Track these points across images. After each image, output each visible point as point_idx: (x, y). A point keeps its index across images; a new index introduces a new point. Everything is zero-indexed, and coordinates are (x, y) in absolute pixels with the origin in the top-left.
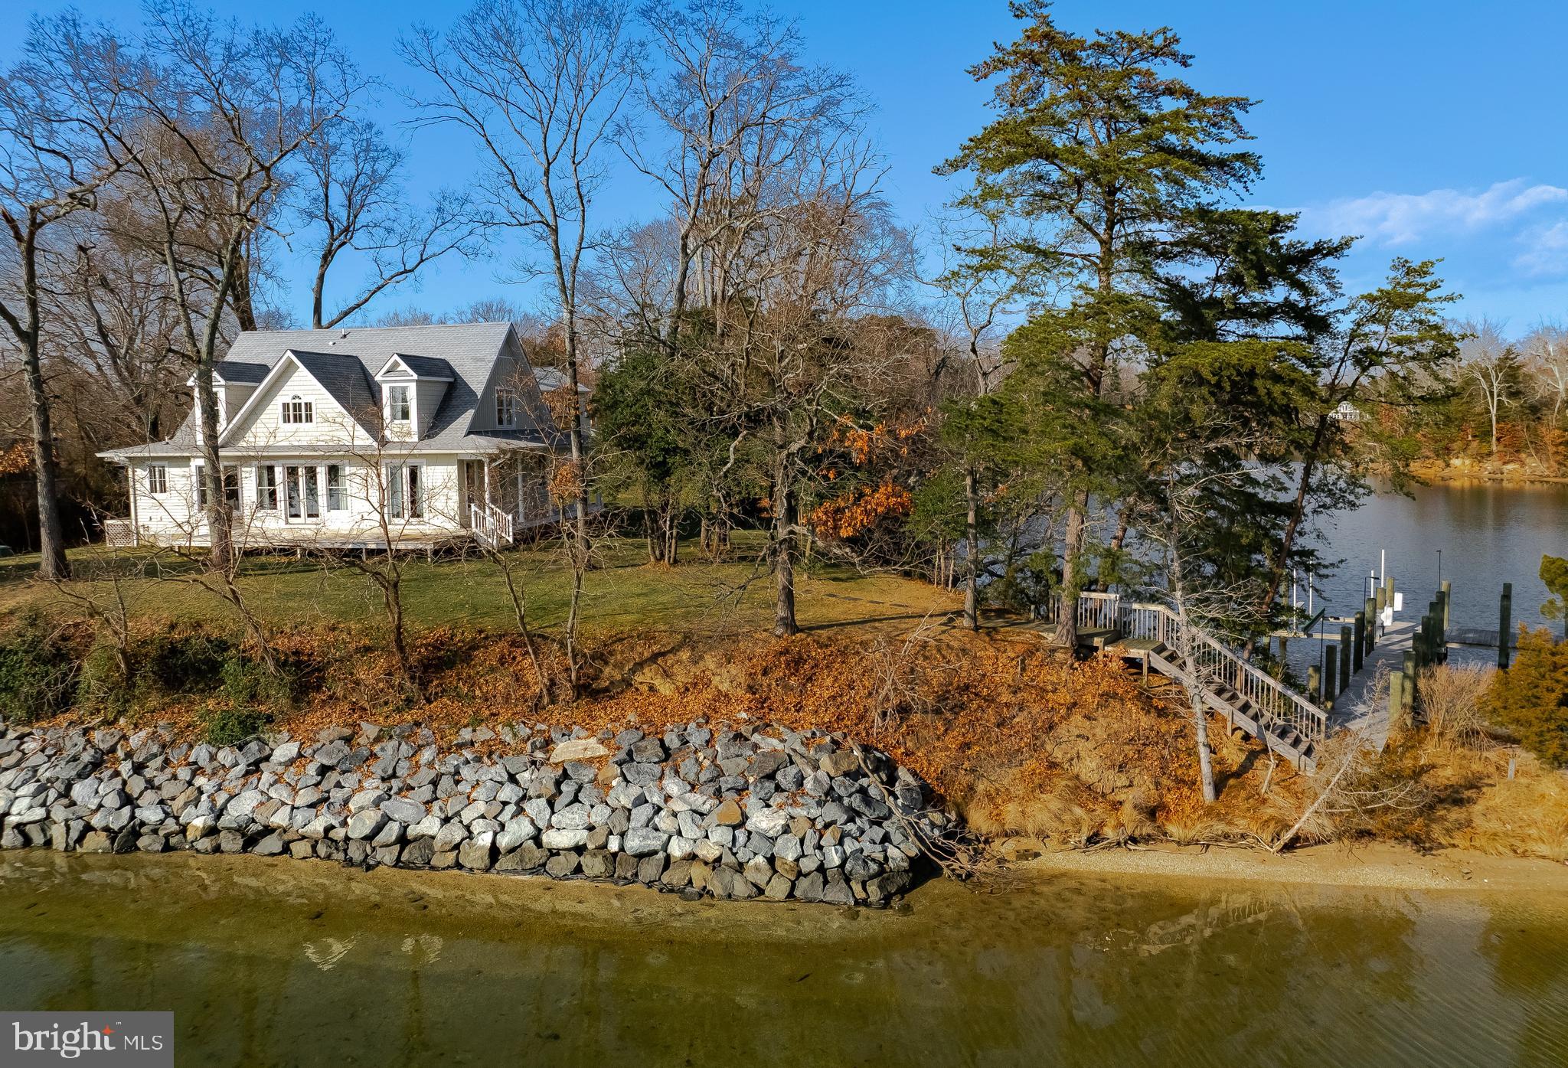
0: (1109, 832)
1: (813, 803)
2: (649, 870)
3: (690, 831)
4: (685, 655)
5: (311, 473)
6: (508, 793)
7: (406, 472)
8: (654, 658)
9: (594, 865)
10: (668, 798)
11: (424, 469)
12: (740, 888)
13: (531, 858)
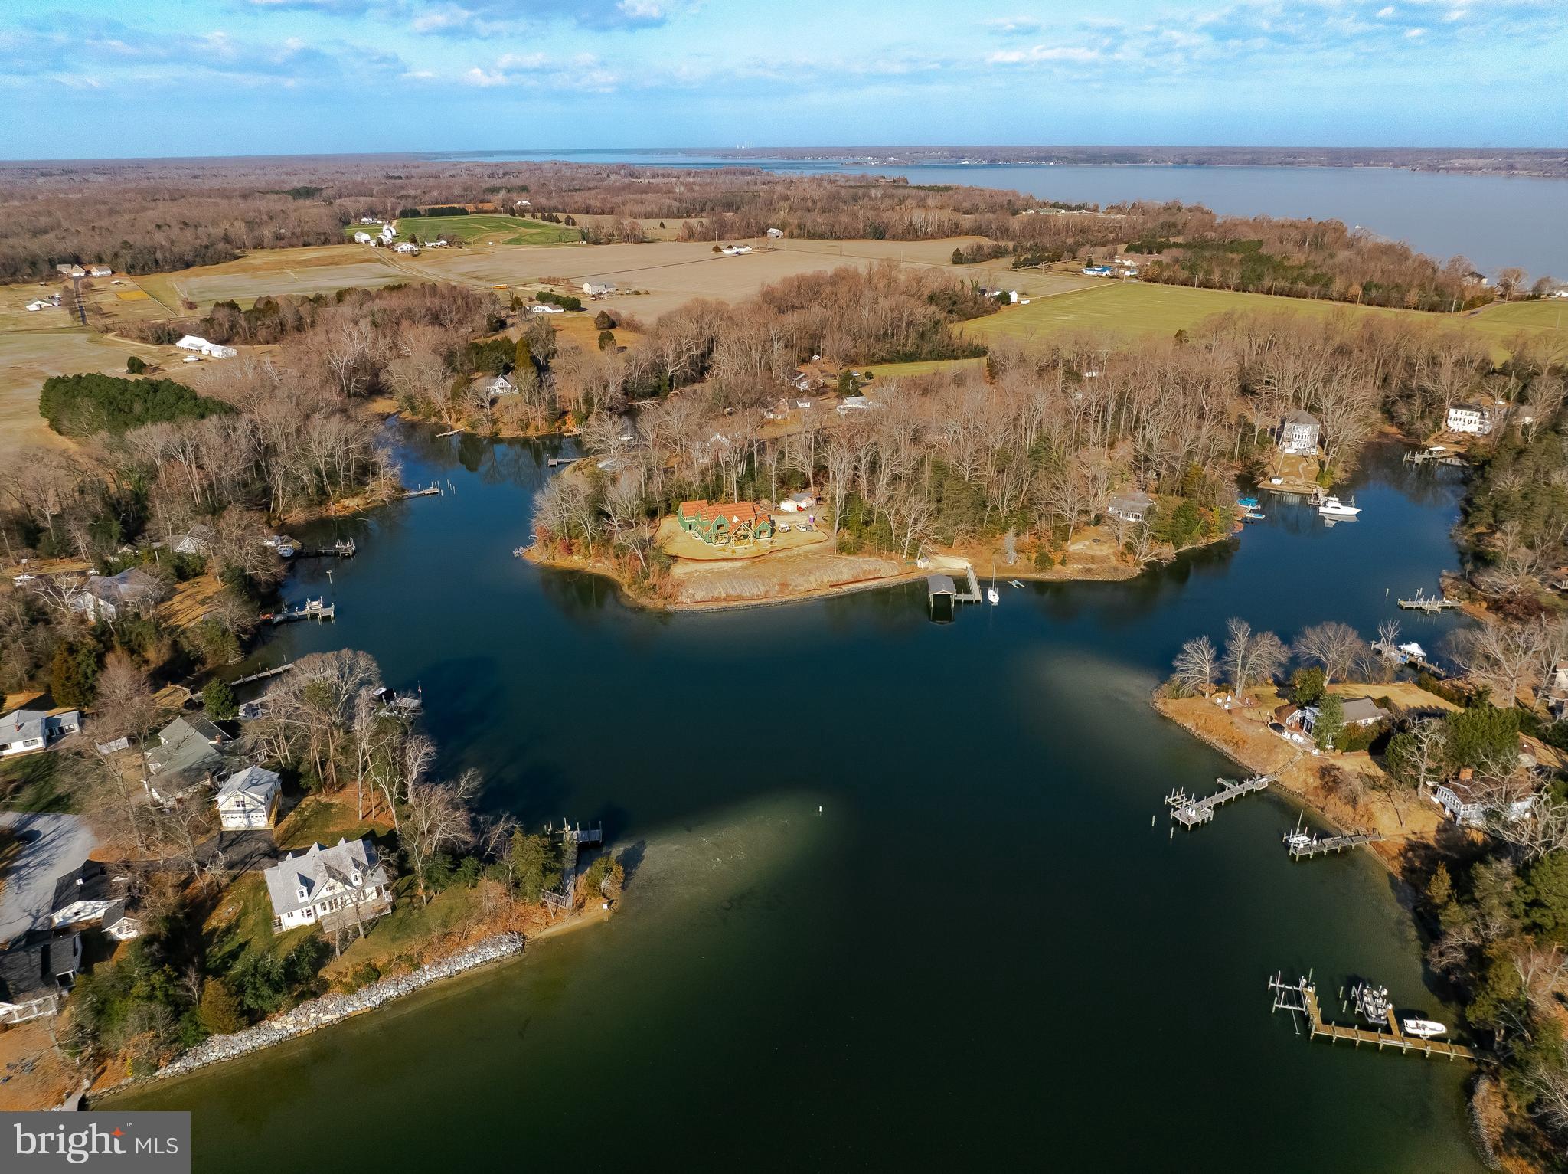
0: (542, 929)
1: (509, 943)
2: (491, 961)
3: (495, 953)
4: (476, 926)
5: (336, 900)
6: (466, 959)
7: (361, 892)
8: (472, 929)
9: (484, 963)
10: (489, 950)
11: (366, 890)
12: (504, 958)
13: (475, 966)
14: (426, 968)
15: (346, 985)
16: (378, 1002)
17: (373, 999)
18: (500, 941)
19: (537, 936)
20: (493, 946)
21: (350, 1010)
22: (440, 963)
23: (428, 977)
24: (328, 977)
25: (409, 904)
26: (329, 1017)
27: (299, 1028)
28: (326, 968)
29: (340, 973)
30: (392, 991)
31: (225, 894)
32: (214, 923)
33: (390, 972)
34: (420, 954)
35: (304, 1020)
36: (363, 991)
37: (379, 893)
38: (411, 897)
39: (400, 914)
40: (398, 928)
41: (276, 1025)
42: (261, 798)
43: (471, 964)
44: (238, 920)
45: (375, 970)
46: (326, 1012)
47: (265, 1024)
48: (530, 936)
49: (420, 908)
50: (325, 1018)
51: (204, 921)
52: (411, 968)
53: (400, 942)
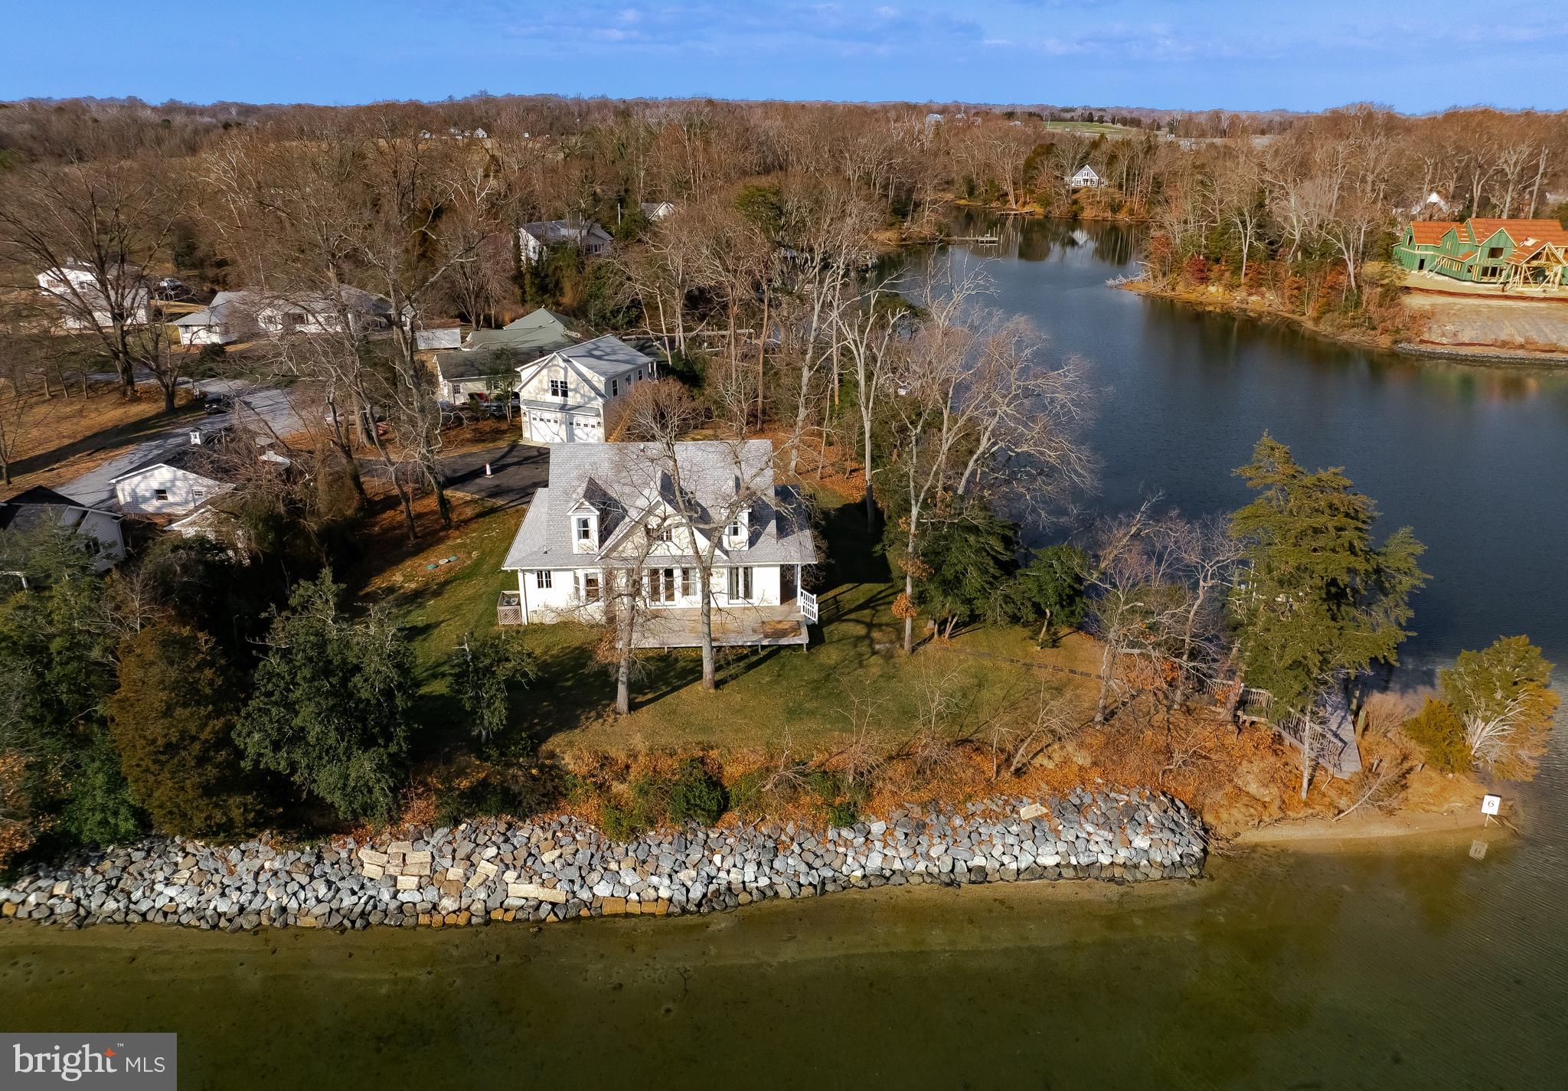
0: (1266, 819)
1: (1158, 831)
2: (1094, 872)
3: (1108, 851)
4: (1056, 746)
5: (669, 573)
6: (1010, 840)
7: (741, 571)
8: (1041, 750)
9: (1068, 873)
10: (1089, 834)
11: (755, 570)
12: (1139, 876)
13: (1037, 871)
14: (877, 827)
15: (617, 805)
16: (697, 893)
17: (684, 875)
18: (1130, 813)
19: (1250, 836)
20: (1105, 823)
21: (603, 890)
22: (921, 827)
23: (875, 862)
24: (568, 761)
25: (859, 639)
26: (532, 890)
27: (431, 894)
28: (576, 734)
29: (605, 761)
30: (750, 871)
31: (453, 533)
32: (398, 578)
33: (758, 806)
34: (866, 786)
35: (455, 873)
36: (660, 842)
37: (787, 593)
38: (870, 626)
39: (829, 655)
40: (816, 686)
41: (371, 862)
42: (599, 382)
43: (1025, 861)
44: (447, 583)
45: (714, 783)
46: (528, 867)
47: (339, 848)
48: (1223, 831)
49: (889, 656)
50: (521, 891)
51: (380, 571)
52: (827, 814)
53: (812, 724)
